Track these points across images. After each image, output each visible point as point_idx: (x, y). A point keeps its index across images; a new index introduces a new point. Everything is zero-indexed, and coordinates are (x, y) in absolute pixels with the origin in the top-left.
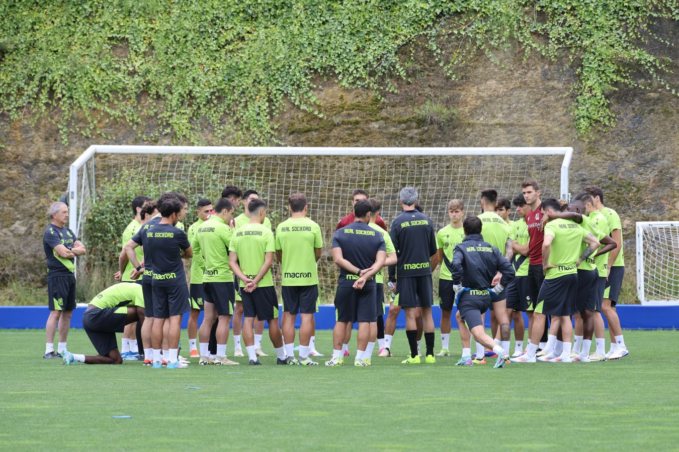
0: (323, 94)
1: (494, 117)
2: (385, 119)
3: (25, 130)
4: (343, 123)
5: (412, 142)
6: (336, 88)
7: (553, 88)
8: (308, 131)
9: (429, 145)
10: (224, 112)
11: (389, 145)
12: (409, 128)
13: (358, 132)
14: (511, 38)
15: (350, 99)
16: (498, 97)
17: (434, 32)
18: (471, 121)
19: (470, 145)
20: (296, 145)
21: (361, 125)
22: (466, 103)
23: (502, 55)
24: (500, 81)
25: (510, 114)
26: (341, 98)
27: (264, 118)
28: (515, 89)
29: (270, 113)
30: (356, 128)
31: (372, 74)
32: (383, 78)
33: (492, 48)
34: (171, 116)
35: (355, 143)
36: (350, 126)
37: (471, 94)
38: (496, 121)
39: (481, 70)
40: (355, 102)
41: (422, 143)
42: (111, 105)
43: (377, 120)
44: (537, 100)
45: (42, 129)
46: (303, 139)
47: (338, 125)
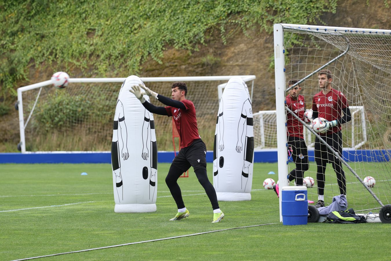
0: (167, 52)
1: (237, 61)
2: (189, 64)
3: (41, 72)
4: (170, 66)
5: (197, 74)
6: (173, 50)
7: (267, 47)
8: (154, 70)
9: (204, 75)
10: (122, 62)
11: (187, 76)
12: (198, 68)
13: (175, 70)
14: (257, 23)
15: (177, 54)
16: (242, 52)
17: (225, 22)
18: (226, 64)
19: (222, 75)
20: (147, 77)
21: (178, 67)
22: (227, 55)
23: (250, 32)
24: (246, 45)
25: (244, 60)
26: (174, 54)
27: (137, 64)
28: (250, 48)
29: (140, 62)
30: (175, 68)
31: (191, 42)
32: (195, 44)
33: (247, 29)
34: (100, 65)
35: (172, 75)
36: (173, 67)
37: (231, 51)
38: (237, 63)
39: (239, 39)
40: (179, 56)
41: (201, 74)
42: (78, 60)
43: (185, 65)
44: (258, 53)
45: (48, 72)
46: (151, 74)
47: (167, 67)
